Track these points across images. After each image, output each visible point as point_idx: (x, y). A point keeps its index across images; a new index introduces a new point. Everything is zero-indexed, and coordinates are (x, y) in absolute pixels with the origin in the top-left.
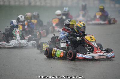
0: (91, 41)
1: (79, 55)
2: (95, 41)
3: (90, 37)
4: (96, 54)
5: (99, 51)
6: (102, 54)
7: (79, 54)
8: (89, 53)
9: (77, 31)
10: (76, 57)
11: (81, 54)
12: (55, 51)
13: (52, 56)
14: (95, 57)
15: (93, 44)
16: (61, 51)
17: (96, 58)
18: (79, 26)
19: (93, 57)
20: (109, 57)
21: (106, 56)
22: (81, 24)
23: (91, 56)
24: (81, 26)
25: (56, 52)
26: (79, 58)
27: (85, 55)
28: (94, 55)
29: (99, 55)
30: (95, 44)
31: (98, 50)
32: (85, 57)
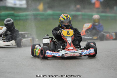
2: (72, 36)
3: (67, 31)
4: (67, 51)
5: (72, 48)
6: (73, 51)
7: (49, 52)
9: (60, 25)
10: (45, 55)
11: (50, 52)
12: (36, 48)
13: (34, 54)
14: (64, 55)
17: (66, 56)
19: (63, 55)
22: (64, 17)
23: (61, 54)
26: (48, 56)
27: (55, 53)
29: (70, 53)
30: (69, 40)
31: (70, 46)
32: (54, 55)
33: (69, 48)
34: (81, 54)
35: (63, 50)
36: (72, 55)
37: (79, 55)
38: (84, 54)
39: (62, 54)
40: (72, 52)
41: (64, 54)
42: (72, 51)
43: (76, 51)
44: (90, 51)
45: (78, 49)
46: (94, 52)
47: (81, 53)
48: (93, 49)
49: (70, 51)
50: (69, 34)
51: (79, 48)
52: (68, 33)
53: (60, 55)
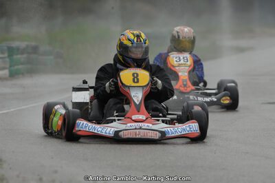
0: (129, 87)
3: (133, 74)
4: (129, 125)
5: (141, 117)
6: (145, 125)
9: (121, 59)
10: (74, 131)
14: (121, 134)
15: (133, 94)
16: (61, 114)
17: (124, 135)
19: (117, 133)
21: (160, 132)
23: (113, 129)
26: (79, 133)
27: (97, 127)
28: (122, 127)
29: (136, 129)
30: (137, 96)
31: (138, 111)
32: (96, 132)
33: (134, 117)
34: (163, 133)
35: (118, 120)
36: (141, 134)
37: (157, 136)
38: (171, 135)
39: (116, 130)
40: (141, 128)
41: (121, 131)
42: (140, 124)
43: (151, 125)
44: (188, 129)
45: (158, 120)
46: (198, 131)
47: (163, 130)
48: (197, 125)
49: (136, 124)
50: (138, 82)
51: (160, 119)
52: (136, 78)
53: (111, 132)
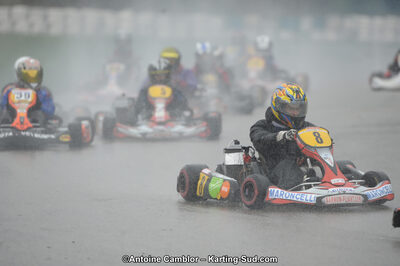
0: (315, 148)
1: (276, 193)
2: (331, 147)
3: (314, 133)
4: (331, 190)
6: (348, 189)
7: (276, 190)
8: (309, 187)
9: (277, 115)
10: (266, 200)
11: (280, 190)
12: (207, 178)
13: (198, 194)
14: (324, 200)
15: (323, 156)
16: (225, 180)
17: (327, 201)
18: (284, 98)
19: (319, 199)
20: (371, 199)
21: (363, 195)
22: (291, 93)
23: (313, 196)
24: (288, 100)
25: (209, 181)
26: (274, 202)
27: (295, 194)
28: (324, 192)
29: (339, 194)
30: (328, 158)
31: (336, 174)
32: (295, 199)
33: (334, 181)
34: (365, 197)
35: (315, 185)
37: (360, 200)
39: (317, 196)
40: (344, 193)
41: (323, 197)
42: (343, 188)
43: (353, 189)
45: (355, 183)
47: (364, 193)
50: (322, 142)
52: (318, 138)
53: (312, 199)
